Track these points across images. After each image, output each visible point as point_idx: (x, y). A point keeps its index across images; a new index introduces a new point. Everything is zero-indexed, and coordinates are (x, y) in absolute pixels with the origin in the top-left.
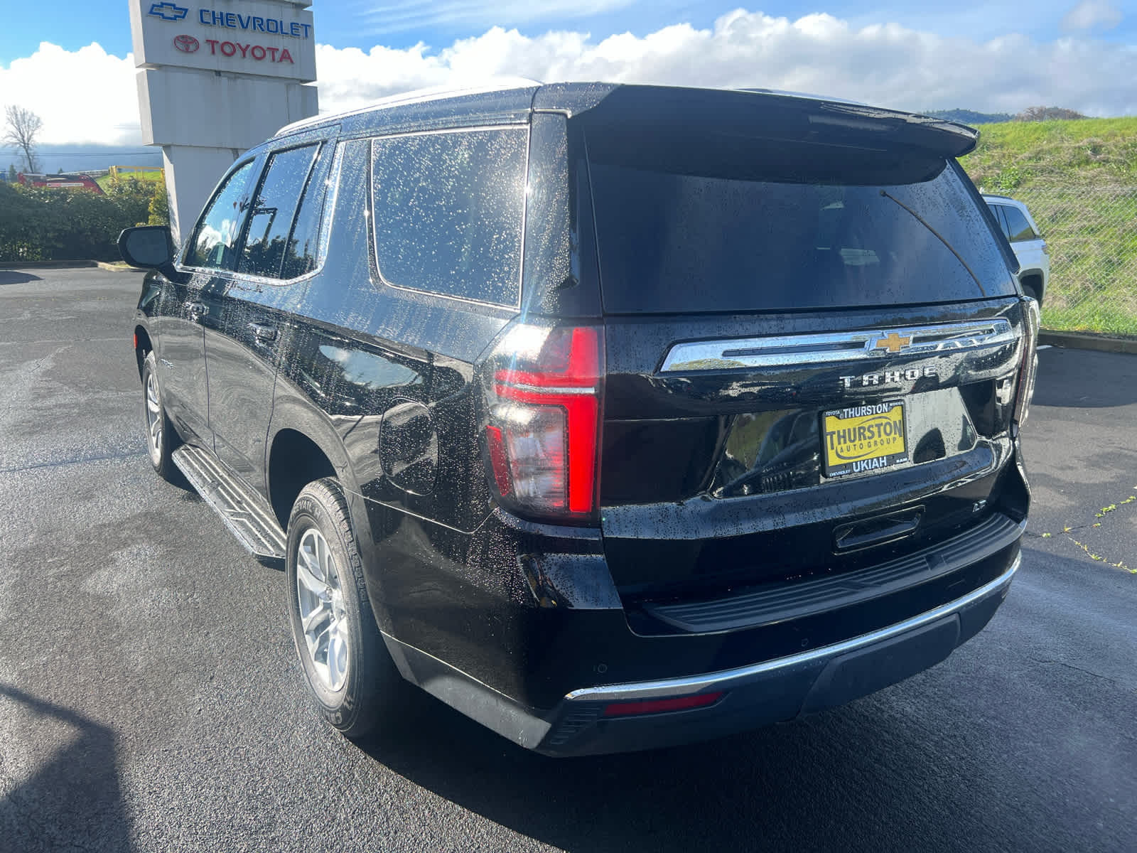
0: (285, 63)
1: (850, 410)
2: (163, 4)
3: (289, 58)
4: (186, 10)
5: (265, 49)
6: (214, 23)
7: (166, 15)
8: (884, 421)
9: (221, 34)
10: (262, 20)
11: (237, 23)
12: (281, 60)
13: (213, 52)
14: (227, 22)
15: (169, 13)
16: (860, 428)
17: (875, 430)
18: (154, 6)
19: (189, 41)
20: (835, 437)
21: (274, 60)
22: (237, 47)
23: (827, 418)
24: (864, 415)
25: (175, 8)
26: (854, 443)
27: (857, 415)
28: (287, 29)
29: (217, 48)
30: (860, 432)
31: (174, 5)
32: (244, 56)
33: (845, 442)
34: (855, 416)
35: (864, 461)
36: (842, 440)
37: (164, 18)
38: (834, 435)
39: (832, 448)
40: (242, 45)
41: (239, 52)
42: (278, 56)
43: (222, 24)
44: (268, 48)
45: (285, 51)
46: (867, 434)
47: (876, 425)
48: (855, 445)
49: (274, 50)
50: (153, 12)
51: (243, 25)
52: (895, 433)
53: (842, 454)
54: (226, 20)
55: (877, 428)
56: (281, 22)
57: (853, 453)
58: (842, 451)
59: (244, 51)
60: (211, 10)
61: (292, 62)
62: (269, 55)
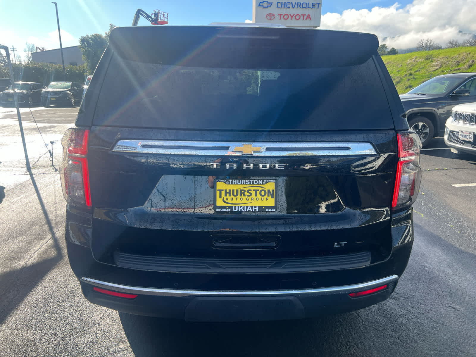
0: (308, 20)
1: (233, 180)
2: (263, 2)
3: (310, 17)
4: (272, 3)
5: (300, 15)
6: (282, 7)
7: (264, 6)
8: (260, 189)
9: (284, 11)
10: (301, 3)
11: (291, 6)
12: (306, 19)
13: (280, 19)
14: (287, 6)
15: (265, 5)
16: (241, 191)
17: (253, 193)
18: (260, 3)
19: (272, 15)
20: (223, 193)
21: (303, 19)
22: (290, 16)
23: (217, 183)
24: (244, 184)
25: (268, 3)
26: (236, 197)
27: (238, 183)
28: (310, 6)
29: (282, 17)
30: (242, 192)
31: (267, 2)
32: (292, 19)
33: (230, 195)
34: (237, 184)
35: (241, 207)
36: (228, 195)
37: (264, 7)
38: (222, 192)
39: (220, 197)
40: (291, 15)
41: (290, 18)
42: (305, 17)
43: (285, 7)
44: (302, 15)
45: (309, 15)
46: (246, 193)
47: (254, 190)
48: (237, 198)
49: (303, 15)
50: (260, 5)
51: (293, 7)
52: (268, 196)
53: (227, 201)
54: (286, 5)
55: (254, 192)
56: (308, 3)
57: (234, 201)
58: (227, 199)
59: (292, 17)
60: (281, 2)
61: (311, 19)
62: (302, 17)
